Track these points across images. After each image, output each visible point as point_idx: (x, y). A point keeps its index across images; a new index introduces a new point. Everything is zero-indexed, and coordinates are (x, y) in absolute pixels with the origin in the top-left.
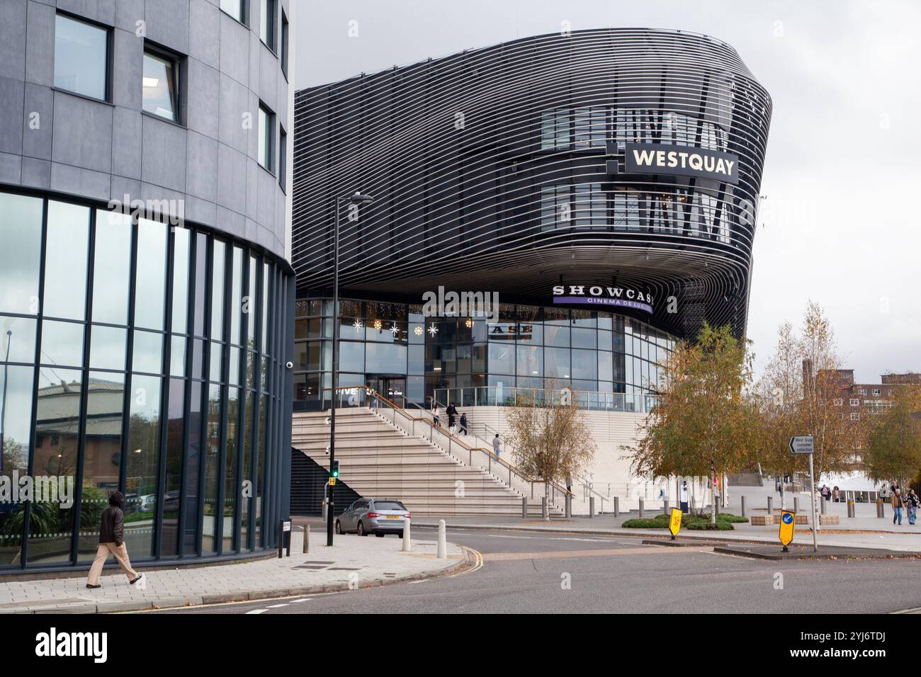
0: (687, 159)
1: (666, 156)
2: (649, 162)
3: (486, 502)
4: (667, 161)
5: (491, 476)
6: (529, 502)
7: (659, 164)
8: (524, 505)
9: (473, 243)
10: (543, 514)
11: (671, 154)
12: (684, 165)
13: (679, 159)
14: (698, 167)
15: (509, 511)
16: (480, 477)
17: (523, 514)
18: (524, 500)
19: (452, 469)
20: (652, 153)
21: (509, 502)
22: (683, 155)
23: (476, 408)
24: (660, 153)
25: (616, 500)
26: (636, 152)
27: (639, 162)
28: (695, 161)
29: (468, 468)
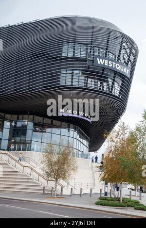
0: (115, 65)
1: (108, 62)
2: (102, 63)
3: (28, 187)
4: (108, 64)
5: (31, 177)
6: (46, 188)
7: (106, 64)
8: (44, 190)
9: (33, 87)
10: (51, 194)
11: (110, 62)
12: (114, 67)
13: (113, 64)
14: (118, 68)
15: (37, 192)
16: (27, 177)
17: (43, 193)
18: (44, 187)
19: (16, 174)
20: (104, 60)
21: (38, 188)
22: (114, 63)
23: (27, 151)
24: (106, 61)
25: (81, 189)
26: (98, 59)
27: (99, 63)
28: (118, 66)
29: (23, 174)
